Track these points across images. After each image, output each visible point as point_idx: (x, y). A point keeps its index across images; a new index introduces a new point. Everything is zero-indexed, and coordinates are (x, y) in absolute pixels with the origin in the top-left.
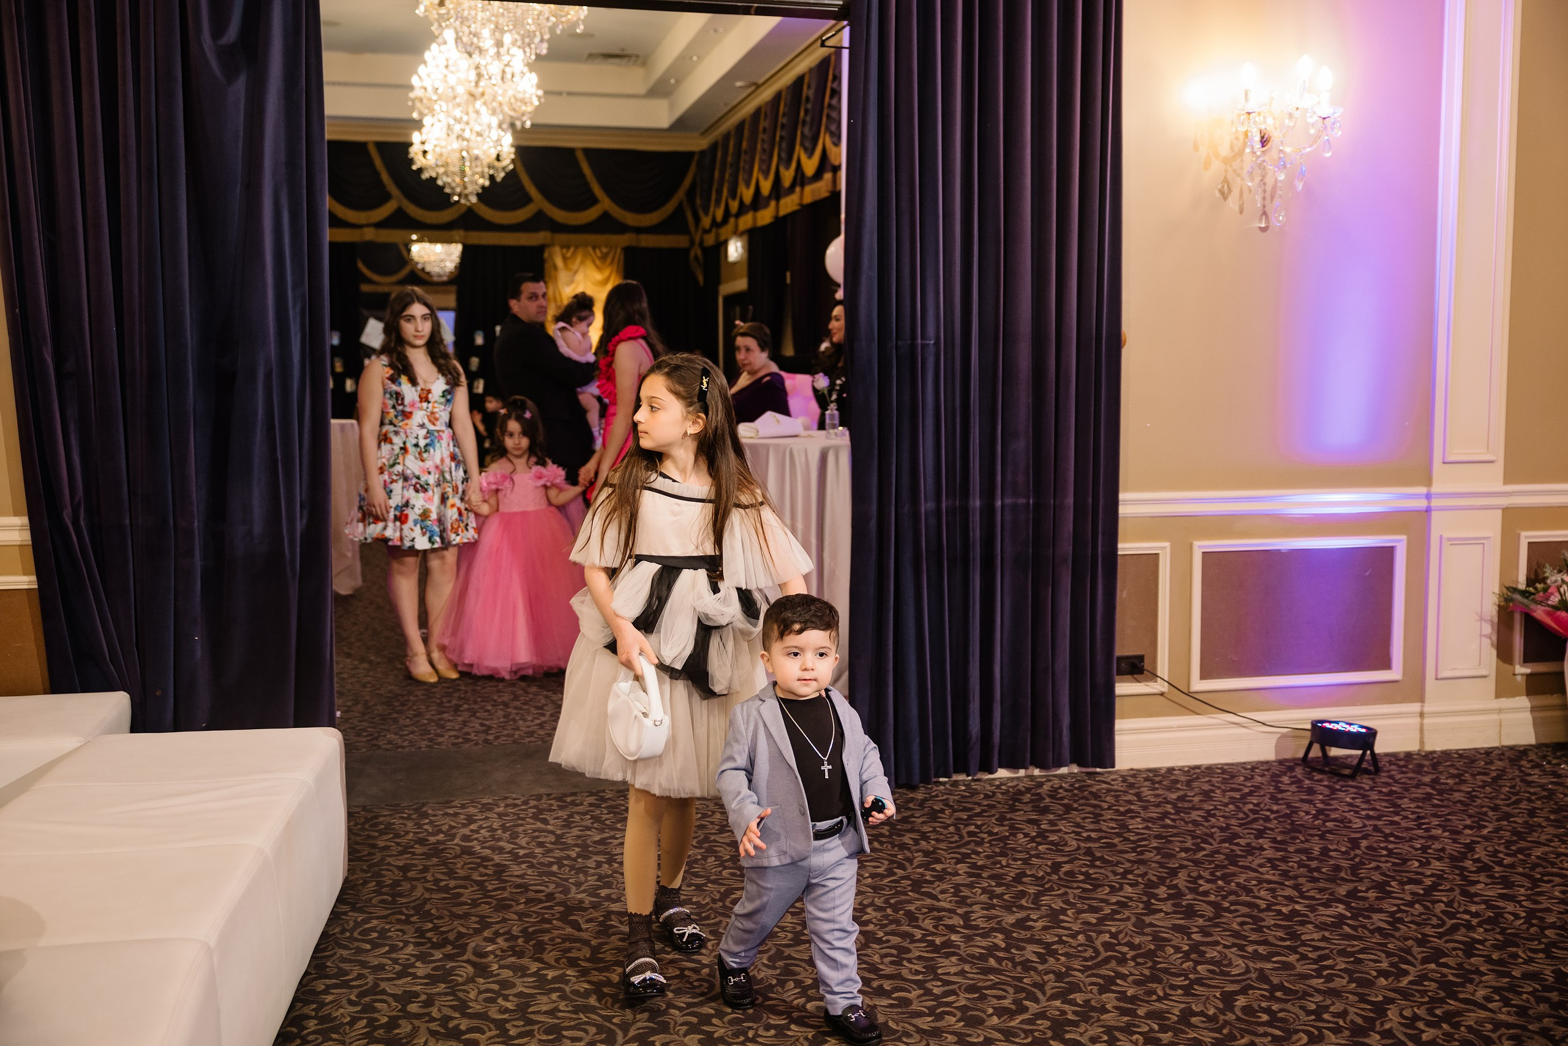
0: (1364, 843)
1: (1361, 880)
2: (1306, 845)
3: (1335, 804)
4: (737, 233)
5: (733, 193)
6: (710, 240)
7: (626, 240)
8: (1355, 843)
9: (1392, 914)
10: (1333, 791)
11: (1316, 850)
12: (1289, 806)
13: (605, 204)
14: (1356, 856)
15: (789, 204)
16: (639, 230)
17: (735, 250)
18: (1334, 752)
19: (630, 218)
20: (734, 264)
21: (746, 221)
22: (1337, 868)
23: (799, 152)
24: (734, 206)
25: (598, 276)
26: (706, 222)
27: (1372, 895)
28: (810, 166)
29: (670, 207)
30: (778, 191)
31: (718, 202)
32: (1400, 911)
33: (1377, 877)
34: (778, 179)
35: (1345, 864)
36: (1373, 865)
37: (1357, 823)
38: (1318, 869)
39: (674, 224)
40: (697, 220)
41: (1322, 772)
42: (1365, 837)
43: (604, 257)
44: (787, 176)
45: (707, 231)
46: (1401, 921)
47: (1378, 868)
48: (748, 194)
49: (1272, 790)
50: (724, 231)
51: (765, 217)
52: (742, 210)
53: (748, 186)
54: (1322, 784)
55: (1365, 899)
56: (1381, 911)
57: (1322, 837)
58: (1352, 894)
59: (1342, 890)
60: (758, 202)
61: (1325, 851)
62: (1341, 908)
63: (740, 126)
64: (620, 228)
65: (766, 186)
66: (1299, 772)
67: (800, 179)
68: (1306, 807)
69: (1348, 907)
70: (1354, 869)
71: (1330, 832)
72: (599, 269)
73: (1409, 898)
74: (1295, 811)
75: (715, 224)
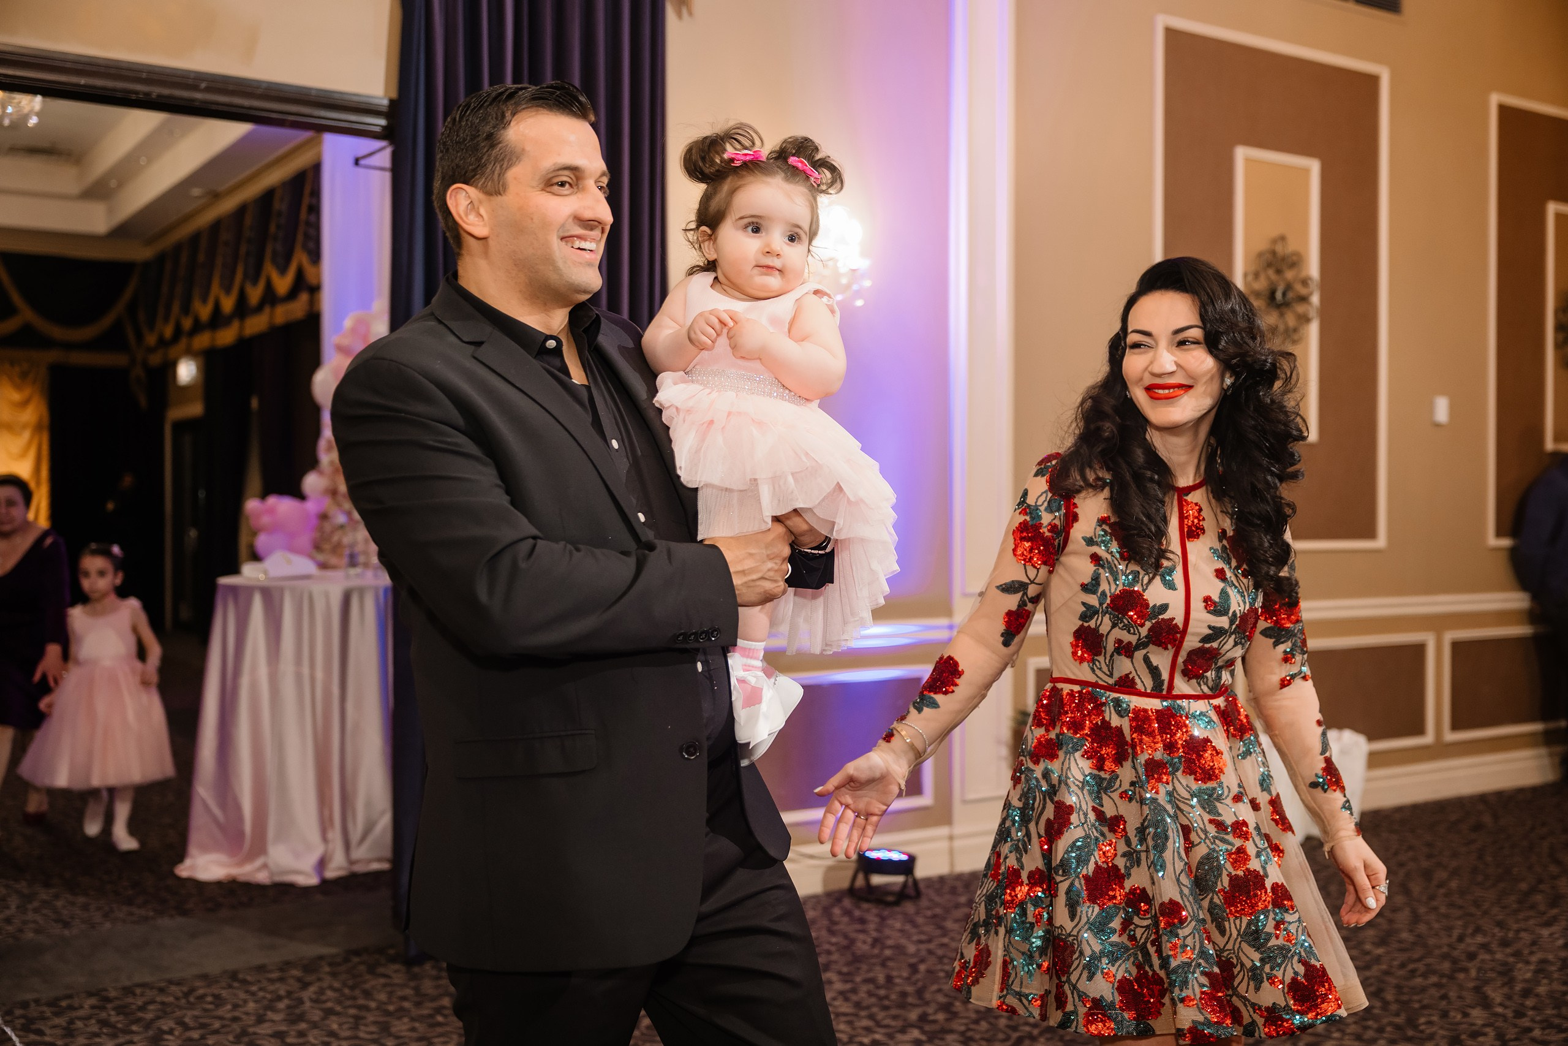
0: (922, 967)
1: (927, 1003)
2: (871, 975)
3: (887, 932)
4: (190, 353)
5: (186, 309)
6: (155, 359)
7: (53, 356)
8: (914, 968)
9: (963, 1033)
10: (883, 919)
11: (881, 978)
12: (846, 936)
13: (26, 314)
14: (918, 980)
15: (256, 324)
16: (68, 346)
17: (186, 371)
18: (877, 880)
19: (57, 332)
20: (185, 389)
21: (203, 340)
22: (904, 994)
23: (270, 270)
24: (187, 323)
25: (16, 396)
26: (151, 339)
27: (941, 1017)
28: (283, 284)
29: (107, 321)
30: (242, 310)
31: (166, 319)
32: (969, 1030)
33: (941, 999)
34: (242, 299)
35: (910, 989)
36: (935, 987)
37: (912, 949)
38: (887, 997)
39: (112, 340)
40: (140, 337)
41: (868, 901)
42: (922, 961)
43: (24, 375)
44: (255, 294)
45: (151, 350)
46: (971, 1039)
47: (939, 991)
48: (205, 312)
49: (825, 922)
50: (173, 352)
51: (227, 336)
52: (198, 327)
53: (204, 300)
54: (871, 913)
55: (935, 1022)
56: (951, 1031)
57: (883, 964)
58: (923, 1018)
59: (913, 1015)
60: (218, 320)
61: (889, 979)
62: (915, 1034)
63: (195, 238)
64: (45, 343)
65: (228, 304)
66: (847, 903)
67: (270, 298)
68: (861, 936)
69: (923, 1032)
70: (920, 993)
71: (889, 959)
72: (18, 388)
73: (973, 1016)
74: (852, 942)
75: (163, 343)
